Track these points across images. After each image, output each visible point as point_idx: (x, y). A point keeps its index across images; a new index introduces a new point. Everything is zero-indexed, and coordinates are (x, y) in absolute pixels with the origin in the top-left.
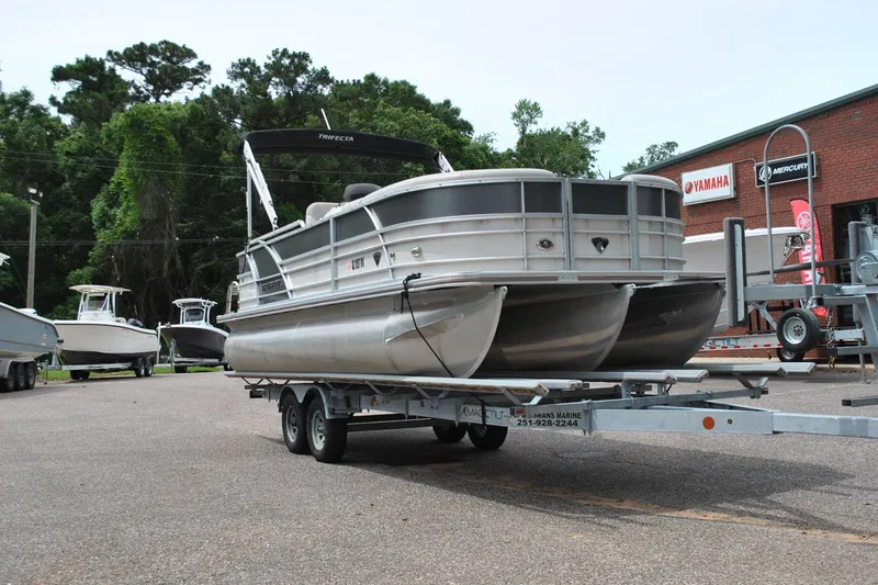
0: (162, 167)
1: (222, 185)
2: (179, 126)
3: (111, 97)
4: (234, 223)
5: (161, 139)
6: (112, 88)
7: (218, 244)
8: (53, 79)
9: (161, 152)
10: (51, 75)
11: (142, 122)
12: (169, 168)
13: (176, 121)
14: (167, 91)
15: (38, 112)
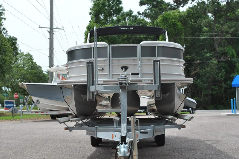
0: (176, 36)
1: (201, 40)
2: (182, 19)
3: (160, 9)
4: (206, 55)
5: (174, 24)
6: (161, 6)
7: (199, 64)
8: (140, 5)
9: (175, 29)
10: (139, 4)
11: (167, 18)
12: (178, 35)
13: (181, 17)
14: (182, 5)
15: (135, 17)
